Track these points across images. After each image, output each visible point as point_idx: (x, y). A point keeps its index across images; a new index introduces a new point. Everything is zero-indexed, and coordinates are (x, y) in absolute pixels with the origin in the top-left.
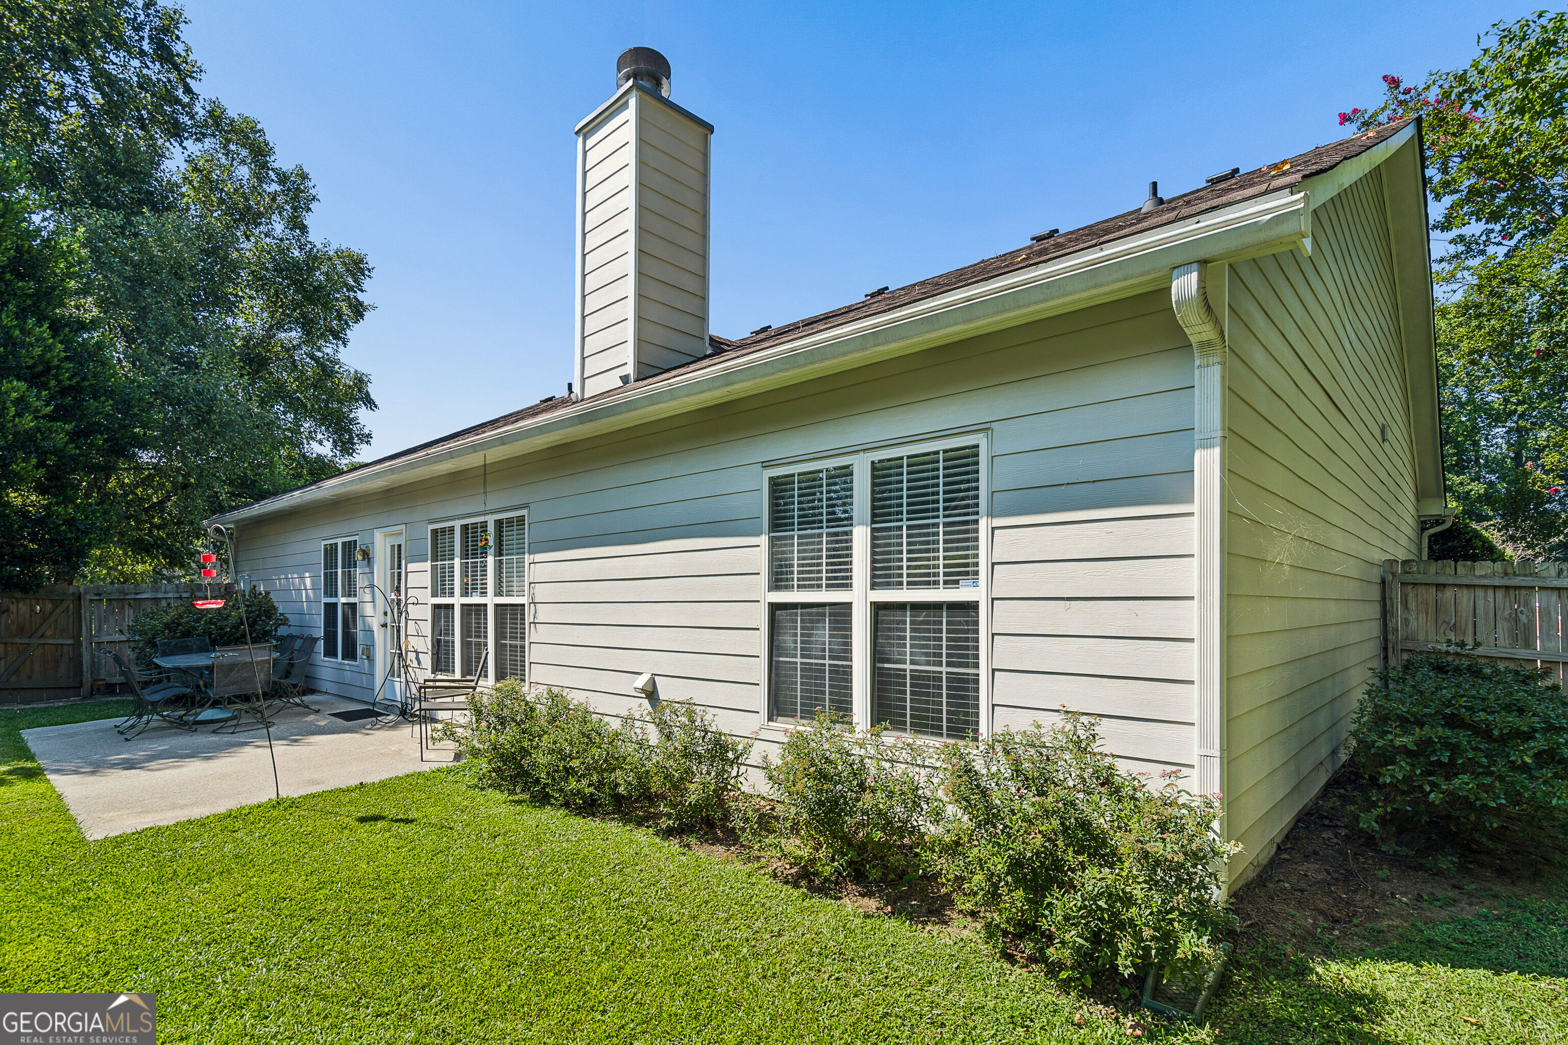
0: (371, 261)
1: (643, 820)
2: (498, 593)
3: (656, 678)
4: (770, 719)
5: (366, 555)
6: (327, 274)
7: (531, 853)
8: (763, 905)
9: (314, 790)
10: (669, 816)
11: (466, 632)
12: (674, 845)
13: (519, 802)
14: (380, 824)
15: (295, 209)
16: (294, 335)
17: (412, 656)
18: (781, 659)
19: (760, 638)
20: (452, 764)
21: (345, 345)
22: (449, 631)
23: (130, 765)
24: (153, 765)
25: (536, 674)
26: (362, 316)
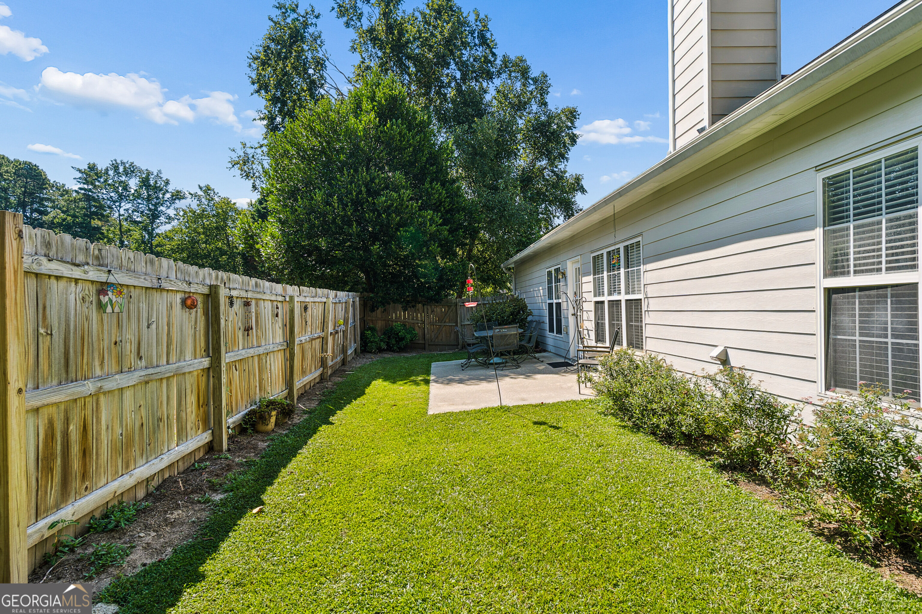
0: (579, 110)
1: (706, 454)
2: (627, 293)
3: (728, 350)
4: (827, 388)
5: (564, 274)
6: (557, 124)
7: (616, 461)
8: (784, 548)
9: (521, 403)
10: (721, 455)
11: (611, 319)
12: (725, 478)
13: (624, 427)
14: (542, 427)
15: (541, 95)
16: (544, 163)
17: (586, 332)
18: (839, 337)
19: (816, 318)
20: (594, 398)
21: (567, 161)
22: (603, 318)
23: (461, 381)
24: (469, 383)
25: (650, 345)
26: (575, 142)
